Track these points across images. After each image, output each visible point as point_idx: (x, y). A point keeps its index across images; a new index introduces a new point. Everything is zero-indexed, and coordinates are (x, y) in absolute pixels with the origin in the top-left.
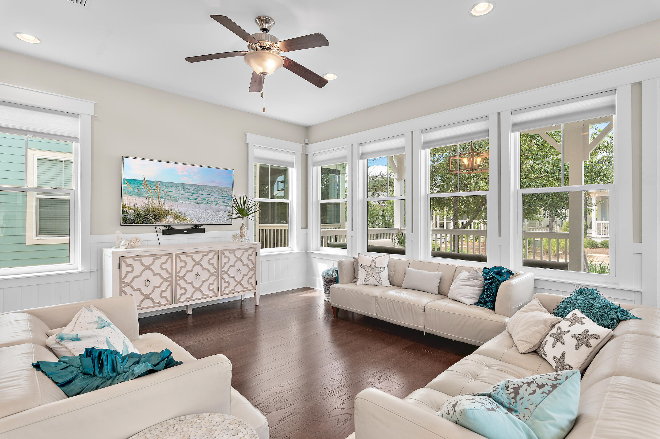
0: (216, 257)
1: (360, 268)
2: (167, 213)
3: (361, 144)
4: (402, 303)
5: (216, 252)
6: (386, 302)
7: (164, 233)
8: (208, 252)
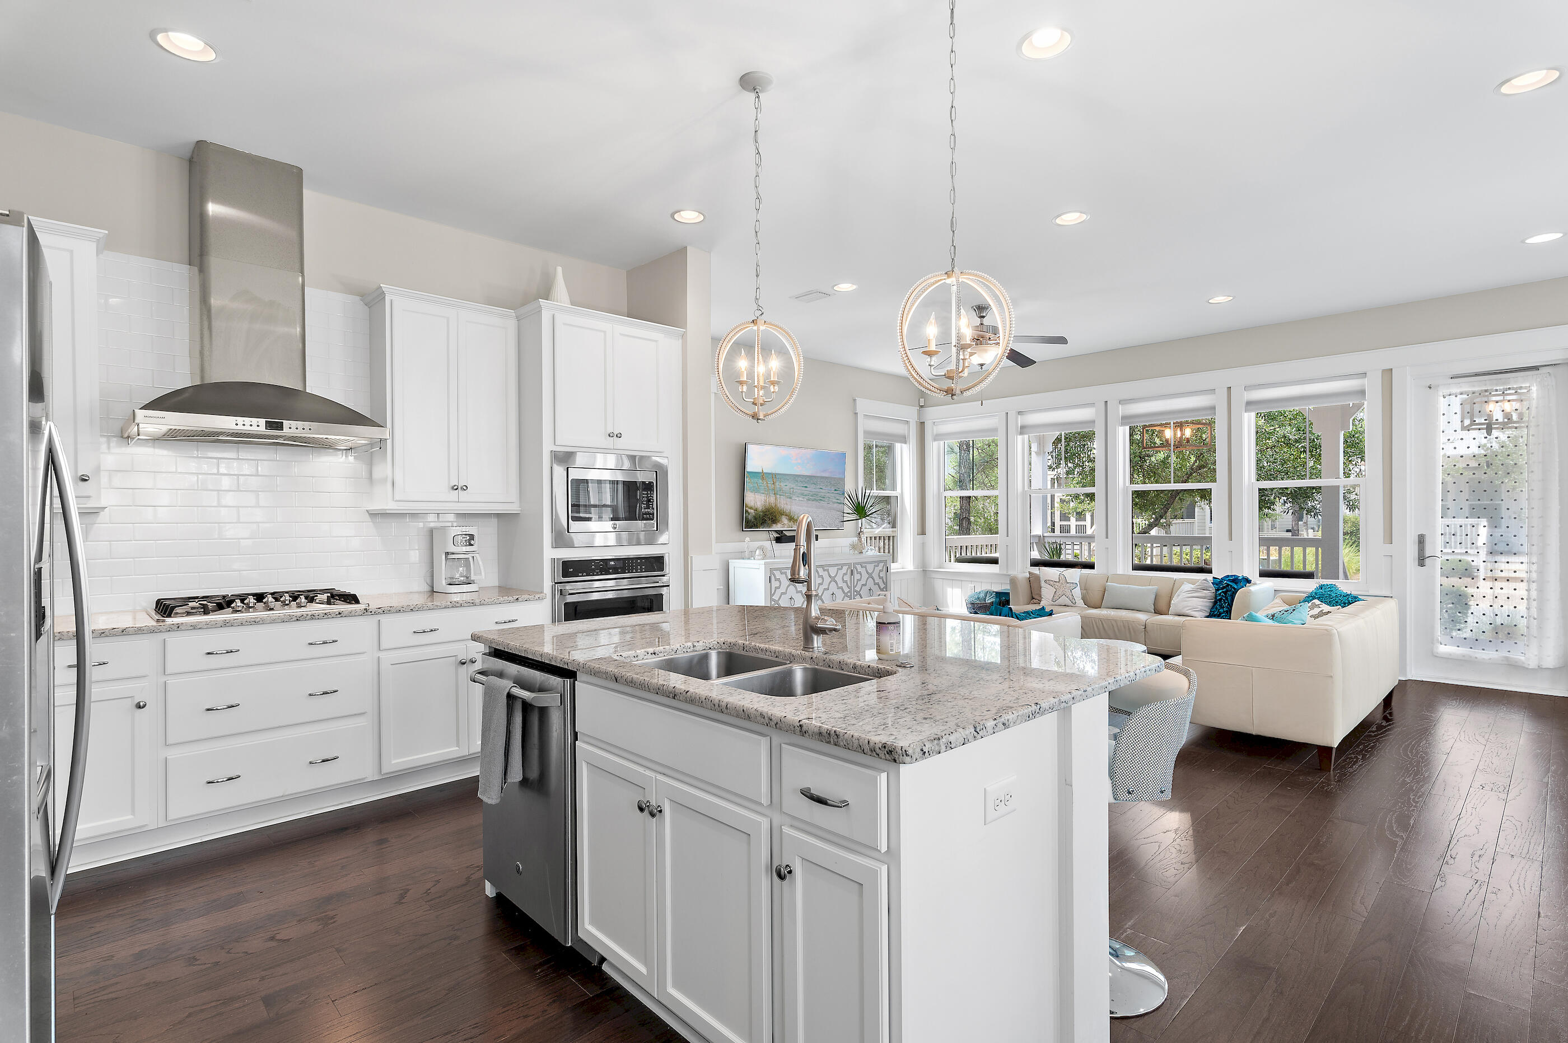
0: (849, 571)
1: (1043, 584)
2: (782, 513)
3: (1020, 413)
4: (1116, 621)
5: (849, 565)
6: (1092, 622)
7: (778, 540)
8: (843, 565)
